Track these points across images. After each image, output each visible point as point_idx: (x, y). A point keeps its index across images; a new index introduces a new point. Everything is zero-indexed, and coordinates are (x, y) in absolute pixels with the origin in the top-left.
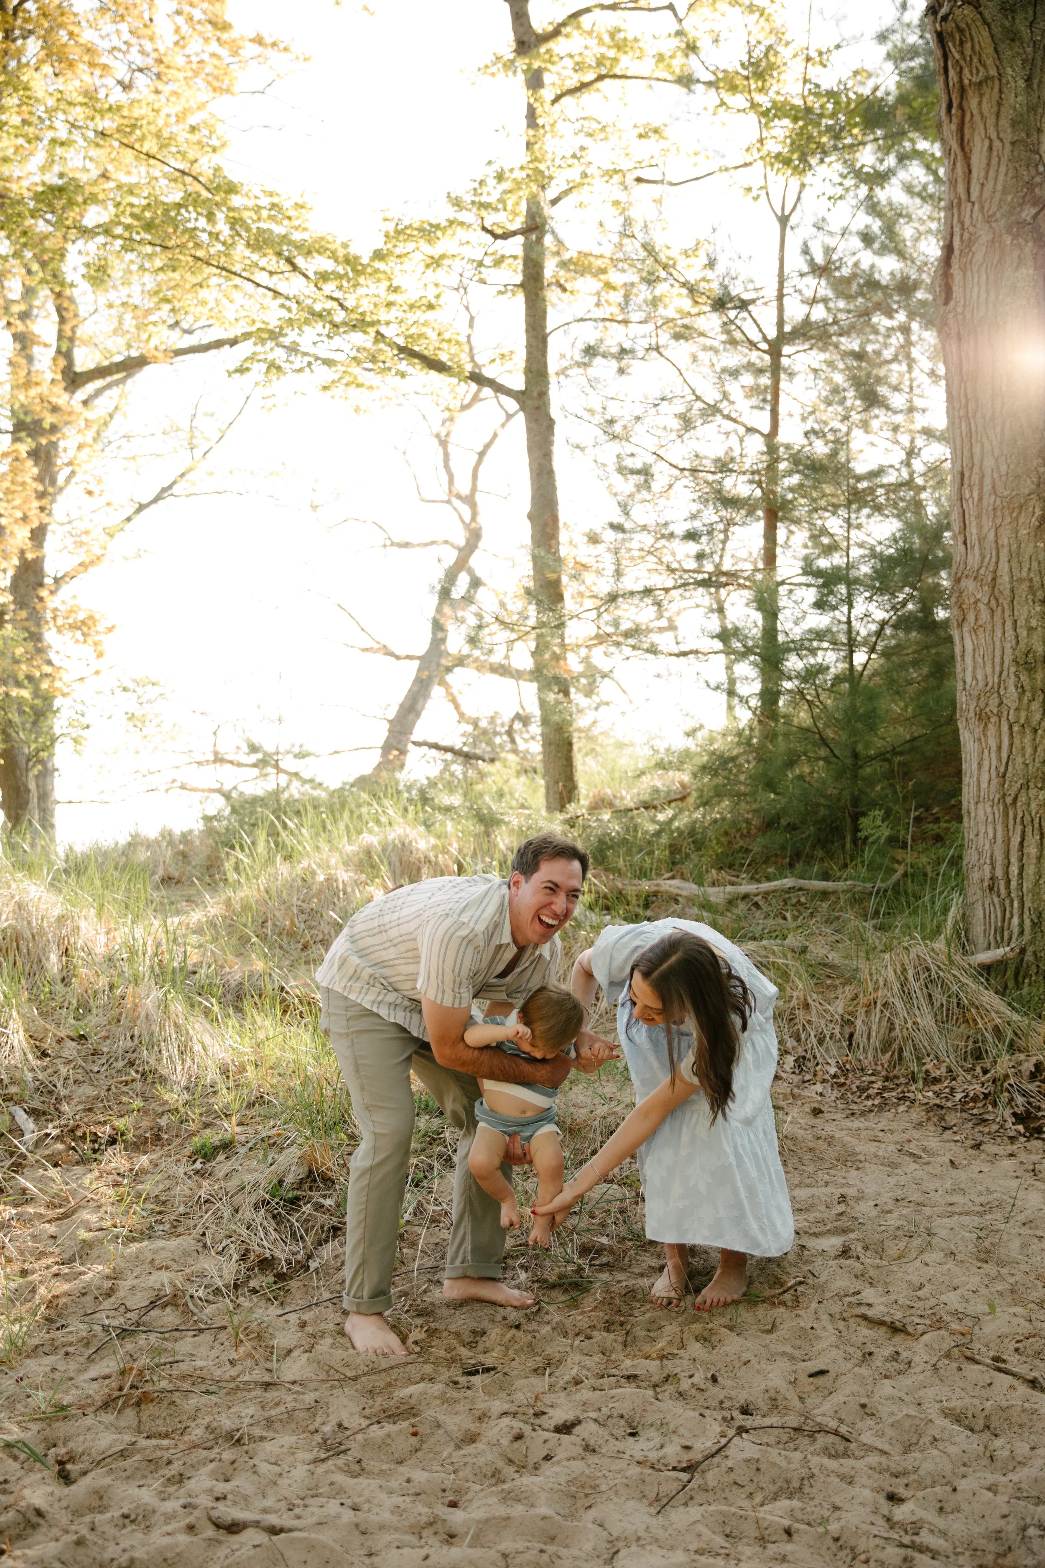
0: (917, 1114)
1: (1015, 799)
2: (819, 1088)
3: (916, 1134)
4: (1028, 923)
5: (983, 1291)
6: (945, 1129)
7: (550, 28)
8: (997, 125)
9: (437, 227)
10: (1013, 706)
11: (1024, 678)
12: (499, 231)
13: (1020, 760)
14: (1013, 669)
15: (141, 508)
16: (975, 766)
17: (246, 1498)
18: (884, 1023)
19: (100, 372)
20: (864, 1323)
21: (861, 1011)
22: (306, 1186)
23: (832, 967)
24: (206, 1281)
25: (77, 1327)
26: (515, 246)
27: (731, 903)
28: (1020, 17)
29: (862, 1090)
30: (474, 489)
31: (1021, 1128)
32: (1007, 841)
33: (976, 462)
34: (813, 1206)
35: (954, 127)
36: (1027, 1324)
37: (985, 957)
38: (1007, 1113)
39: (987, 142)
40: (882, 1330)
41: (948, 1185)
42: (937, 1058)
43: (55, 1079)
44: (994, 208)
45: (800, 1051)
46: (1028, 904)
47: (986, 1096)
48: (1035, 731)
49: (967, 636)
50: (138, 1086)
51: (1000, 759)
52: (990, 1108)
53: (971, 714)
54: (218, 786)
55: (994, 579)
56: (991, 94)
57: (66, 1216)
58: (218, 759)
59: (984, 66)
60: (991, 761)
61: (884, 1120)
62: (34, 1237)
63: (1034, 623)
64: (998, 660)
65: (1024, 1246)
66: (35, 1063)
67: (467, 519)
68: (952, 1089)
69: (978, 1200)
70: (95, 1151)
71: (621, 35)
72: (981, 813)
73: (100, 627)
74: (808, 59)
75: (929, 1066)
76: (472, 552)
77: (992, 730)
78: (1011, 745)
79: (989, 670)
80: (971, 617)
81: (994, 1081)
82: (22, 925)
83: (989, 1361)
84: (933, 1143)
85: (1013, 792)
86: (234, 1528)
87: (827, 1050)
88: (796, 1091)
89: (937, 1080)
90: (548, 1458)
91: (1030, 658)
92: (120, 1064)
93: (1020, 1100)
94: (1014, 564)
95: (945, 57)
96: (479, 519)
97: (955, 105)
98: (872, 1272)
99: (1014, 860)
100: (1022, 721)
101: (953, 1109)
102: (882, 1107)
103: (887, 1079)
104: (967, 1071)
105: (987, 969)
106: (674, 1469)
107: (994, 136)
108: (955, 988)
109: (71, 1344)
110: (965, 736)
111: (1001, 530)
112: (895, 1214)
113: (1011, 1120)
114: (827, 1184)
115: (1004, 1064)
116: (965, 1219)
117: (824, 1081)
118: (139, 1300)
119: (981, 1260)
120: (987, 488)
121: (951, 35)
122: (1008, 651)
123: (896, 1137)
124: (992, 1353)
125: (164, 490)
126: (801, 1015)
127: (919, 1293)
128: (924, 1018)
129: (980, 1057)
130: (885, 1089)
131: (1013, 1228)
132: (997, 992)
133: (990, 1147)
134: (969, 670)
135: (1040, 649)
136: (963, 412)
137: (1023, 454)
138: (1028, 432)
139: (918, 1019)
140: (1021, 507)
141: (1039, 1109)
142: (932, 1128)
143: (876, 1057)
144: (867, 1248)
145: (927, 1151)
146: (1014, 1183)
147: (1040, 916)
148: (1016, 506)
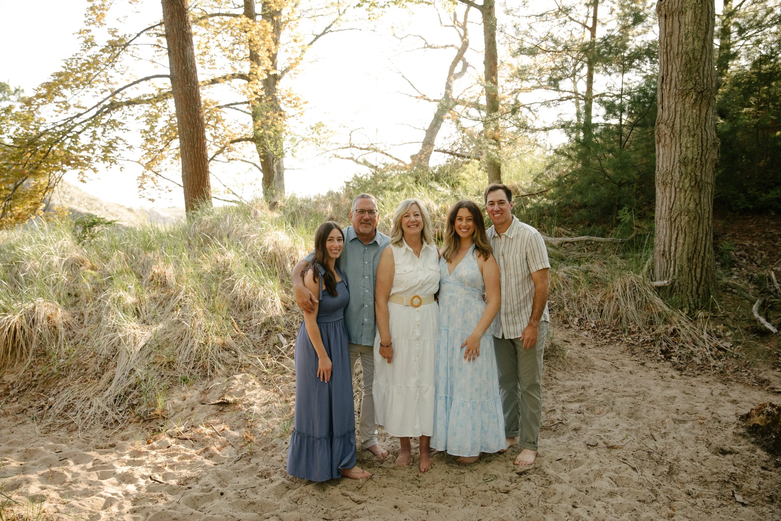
0: (623, 347)
1: (675, 219)
2: (586, 333)
3: (621, 356)
4: (677, 270)
6: (633, 354)
10: (677, 180)
11: (683, 169)
13: (678, 203)
14: (678, 165)
15: (317, 37)
16: (660, 203)
18: (616, 307)
21: (607, 301)
23: (599, 279)
27: (561, 245)
29: (603, 334)
30: (466, 22)
31: (663, 356)
32: (671, 237)
33: (669, 73)
34: (571, 389)
37: (658, 283)
38: (659, 349)
41: (626, 383)
42: (635, 323)
43: (292, 321)
45: (581, 316)
46: (677, 263)
47: (652, 341)
48: (686, 191)
49: (660, 147)
51: (670, 202)
52: (652, 346)
53: (660, 181)
54: (351, 156)
55: (673, 125)
58: (352, 146)
60: (666, 203)
61: (609, 349)
63: (689, 145)
64: (672, 160)
65: (648, 411)
66: (284, 313)
67: (463, 35)
68: (639, 337)
69: (636, 390)
72: (661, 223)
75: (631, 327)
76: (464, 52)
77: (668, 190)
78: (675, 197)
79: (668, 164)
80: (663, 140)
81: (656, 335)
82: (277, 251)
84: (626, 361)
85: (674, 216)
87: (592, 316)
88: (577, 334)
89: (633, 333)
91: (686, 161)
93: (664, 344)
94: (682, 120)
96: (467, 37)
98: (588, 420)
99: (673, 244)
100: (680, 187)
101: (638, 346)
102: (609, 343)
103: (614, 331)
104: (646, 330)
105: (659, 288)
108: (645, 295)
110: (658, 190)
111: (678, 104)
112: (601, 395)
113: (659, 352)
114: (579, 380)
115: (661, 329)
116: (628, 398)
117: (588, 330)
119: (629, 417)
120: (673, 85)
122: (677, 157)
123: (612, 358)
125: (327, 28)
126: (583, 301)
128: (631, 307)
129: (652, 324)
130: (612, 335)
131: (645, 404)
132: (662, 298)
133: (649, 364)
134: (661, 162)
135: (690, 156)
136: (665, 50)
137: (690, 71)
138: (693, 61)
139: (629, 306)
140: (687, 94)
141: (672, 348)
142: (628, 354)
143: (611, 320)
144: (588, 409)
145: (623, 365)
146: (652, 382)
147: (682, 268)
148: (685, 94)
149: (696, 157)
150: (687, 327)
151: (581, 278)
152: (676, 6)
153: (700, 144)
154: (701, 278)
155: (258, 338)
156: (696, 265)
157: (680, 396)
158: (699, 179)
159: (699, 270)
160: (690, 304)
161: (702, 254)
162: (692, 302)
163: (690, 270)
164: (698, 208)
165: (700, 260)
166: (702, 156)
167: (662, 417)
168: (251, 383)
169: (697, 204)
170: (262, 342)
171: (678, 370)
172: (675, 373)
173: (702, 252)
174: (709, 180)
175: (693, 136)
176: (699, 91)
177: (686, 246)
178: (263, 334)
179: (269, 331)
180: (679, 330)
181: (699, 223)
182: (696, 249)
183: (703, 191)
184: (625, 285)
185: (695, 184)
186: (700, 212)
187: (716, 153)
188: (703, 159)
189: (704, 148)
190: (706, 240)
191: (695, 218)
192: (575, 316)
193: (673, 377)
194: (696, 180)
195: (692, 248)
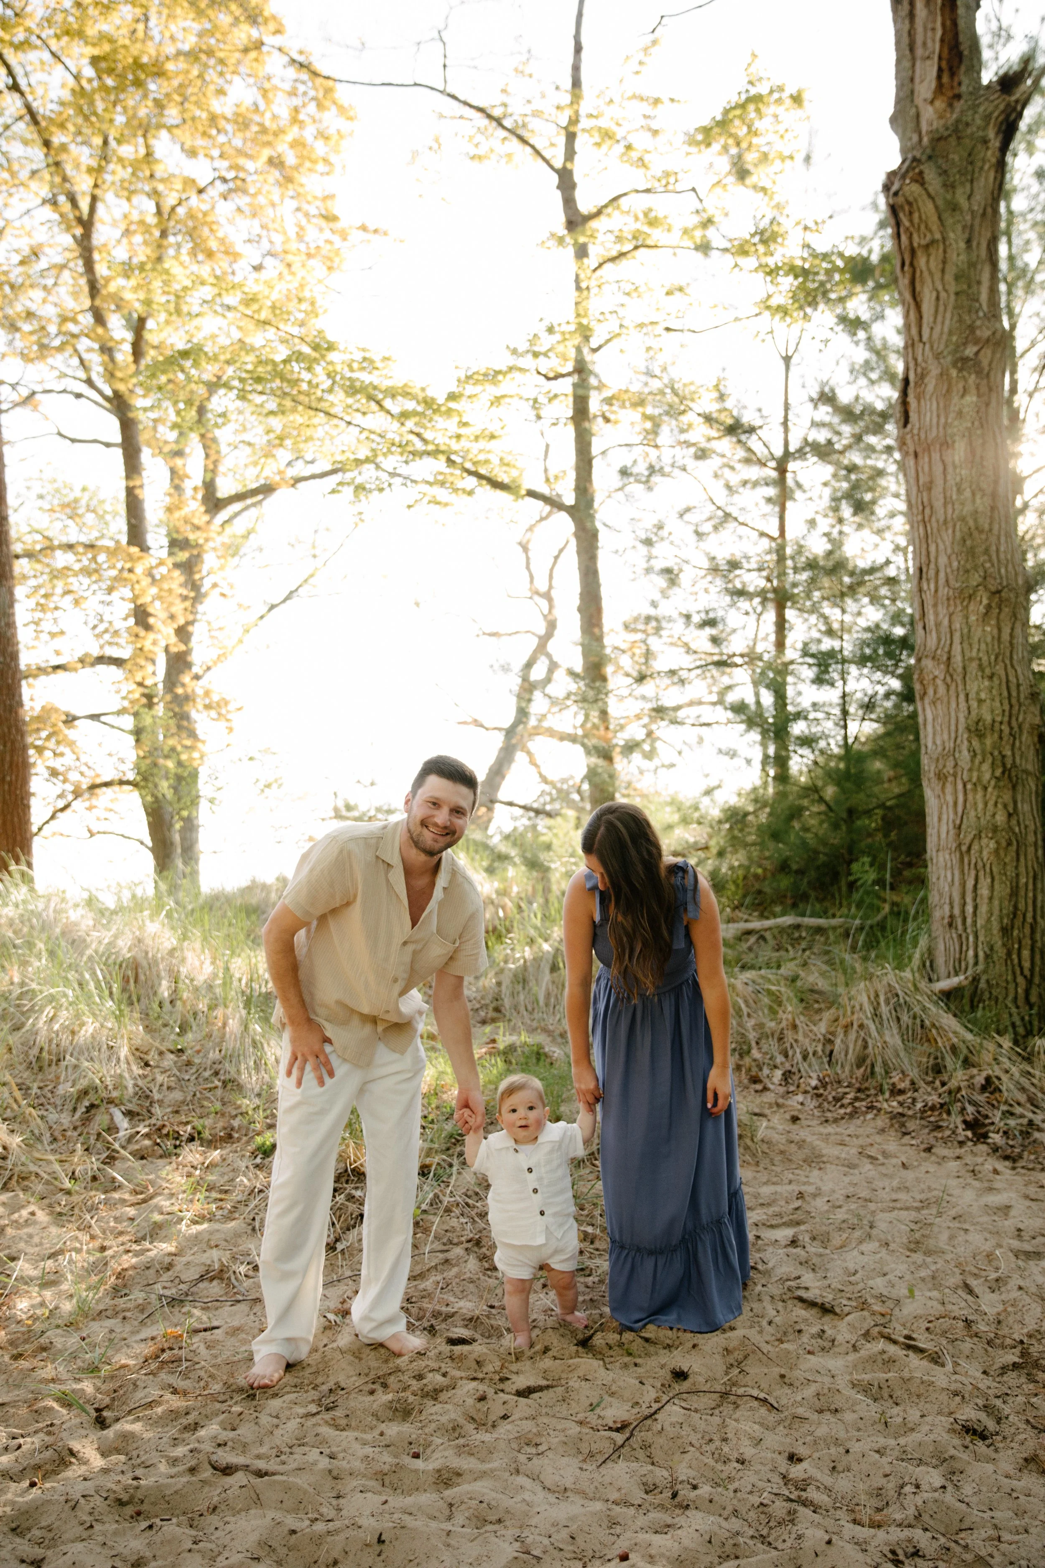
0: (882, 1121)
1: (970, 848)
2: (800, 1098)
3: (878, 1138)
4: (981, 954)
5: (908, 1277)
6: (905, 1134)
7: (595, 210)
8: (942, 279)
9: (498, 373)
10: (967, 767)
11: (975, 743)
12: (551, 375)
13: (973, 814)
14: (966, 736)
15: (273, 607)
16: (936, 819)
17: (245, 1445)
18: (860, 1042)
19: (238, 497)
20: (800, 1304)
21: (840, 1031)
22: (343, 1180)
23: (820, 992)
24: (248, 1259)
25: (138, 1295)
26: (566, 386)
28: (959, 191)
29: (837, 1099)
30: (551, 587)
31: (969, 1134)
32: (963, 884)
33: (933, 559)
34: (774, 1201)
35: (906, 281)
36: (940, 1307)
37: (945, 984)
38: (959, 1120)
39: (934, 294)
40: (814, 1311)
41: (895, 1183)
42: (903, 1072)
43: (151, 1085)
44: (942, 347)
45: (788, 1066)
46: (981, 938)
47: (942, 1105)
48: (985, 788)
49: (927, 707)
50: (219, 1092)
51: (956, 813)
52: (945, 1116)
53: (932, 775)
55: (949, 659)
56: (936, 254)
57: (144, 1201)
59: (930, 231)
60: (949, 815)
61: (853, 1127)
62: (116, 1219)
63: (983, 696)
64: (953, 728)
65: (952, 1238)
66: (137, 1071)
67: (546, 612)
68: (914, 1100)
69: (919, 1197)
70: (176, 1147)
71: (652, 215)
72: (941, 859)
73: (231, 707)
74: (806, 228)
75: (895, 1080)
76: (549, 639)
77: (949, 788)
78: (965, 801)
79: (946, 736)
80: (931, 692)
81: (950, 1092)
82: (140, 956)
83: (902, 1340)
84: (891, 1147)
85: (967, 841)
86: (227, 1470)
87: (810, 1066)
88: (780, 1101)
89: (901, 1092)
90: (505, 1417)
91: (981, 727)
92: (207, 1074)
93: (970, 1109)
94: (966, 645)
95: (898, 224)
96: (554, 613)
97: (907, 263)
98: (815, 1260)
99: (969, 900)
100: (974, 780)
101: (913, 1117)
102: (852, 1116)
103: (859, 1090)
104: (928, 1083)
105: (948, 996)
106: (610, 1429)
107: (940, 288)
108: (919, 1012)
109: (129, 1310)
110: (928, 793)
111: (954, 617)
112: (844, 1209)
113: (961, 1126)
114: (790, 1182)
116: (904, 1214)
117: (806, 1092)
118: (192, 1274)
119: (911, 1250)
120: (942, 581)
121: (902, 207)
122: (962, 720)
123: (860, 1142)
124: (906, 1332)
125: (291, 592)
126: (790, 1036)
127: (852, 1279)
128: (893, 1038)
129: (939, 1072)
130: (856, 1099)
131: (944, 1222)
132: (955, 1015)
133: (940, 1150)
134: (930, 736)
135: (988, 718)
136: (920, 517)
137: (971, 553)
138: (976, 534)
139: (888, 1039)
140: (970, 597)
141: (987, 1117)
142: (893, 1133)
143: (851, 1071)
144: (814, 1239)
145: (885, 1154)
146: (953, 1182)
147: (991, 948)
148: (966, 596)
149: (999, 719)
150: (1014, 1070)
151: (784, 990)
152: (934, 433)
153: (1005, 694)
154: (1032, 970)
155: (66, 1120)
156: (1020, 943)
157: (1020, 1207)
158: (1009, 763)
159: (1026, 953)
160: (1013, 1025)
161: (1029, 919)
162: (1018, 1023)
163: (1009, 954)
164: (1014, 822)
165: (1027, 930)
166: (1010, 716)
167: (987, 1247)
168: (24, 1213)
169: (1010, 815)
170: (75, 1128)
171: (1006, 1158)
172: (1001, 1165)
173: (1029, 915)
174: (1030, 767)
175: (991, 678)
176: (993, 589)
177: (996, 903)
178: (78, 1114)
179: (92, 1106)
180: (999, 1079)
181: (1018, 855)
182: (1016, 907)
183: (1020, 788)
184: (877, 996)
185: (1003, 773)
186: (1017, 830)
187: (1037, 712)
188: (1014, 724)
189: (1014, 701)
190: (1035, 889)
191: (1009, 844)
192: (776, 1067)
193: (996, 1172)
194: (1004, 765)
195: (1008, 908)
